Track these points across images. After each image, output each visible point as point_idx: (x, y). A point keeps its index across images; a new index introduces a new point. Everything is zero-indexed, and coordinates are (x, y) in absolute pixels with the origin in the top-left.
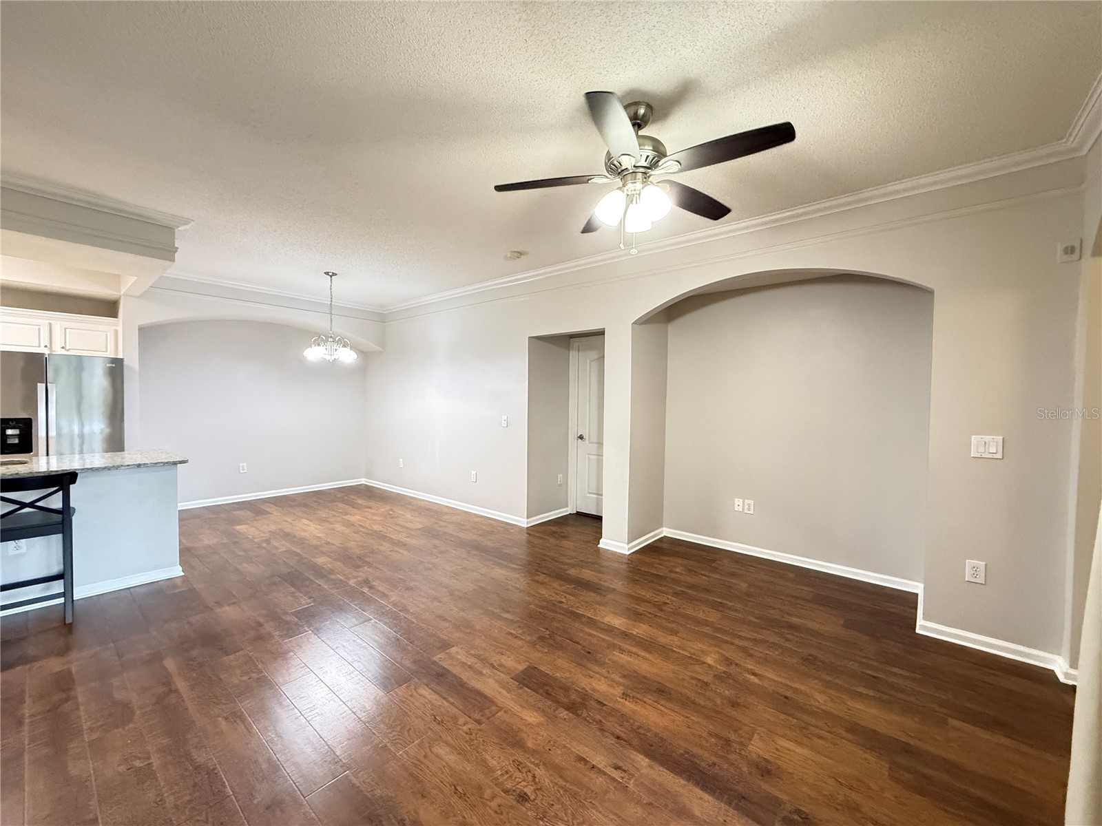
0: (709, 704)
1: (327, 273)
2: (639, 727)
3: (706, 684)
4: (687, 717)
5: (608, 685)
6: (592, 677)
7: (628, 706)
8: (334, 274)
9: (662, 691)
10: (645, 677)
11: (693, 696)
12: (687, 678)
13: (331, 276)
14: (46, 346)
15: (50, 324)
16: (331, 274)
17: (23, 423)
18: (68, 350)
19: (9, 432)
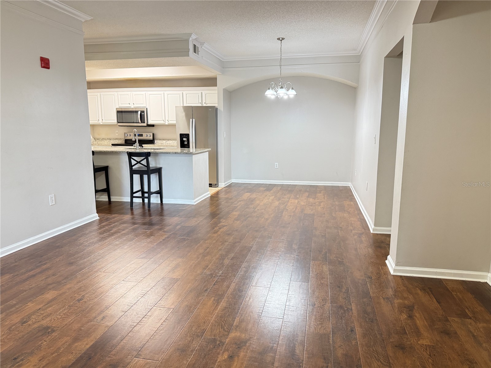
1: (279, 39)
8: (283, 39)
13: (281, 41)
14: (200, 103)
15: (202, 93)
16: (281, 39)
17: (187, 136)
18: (207, 104)
19: (184, 139)
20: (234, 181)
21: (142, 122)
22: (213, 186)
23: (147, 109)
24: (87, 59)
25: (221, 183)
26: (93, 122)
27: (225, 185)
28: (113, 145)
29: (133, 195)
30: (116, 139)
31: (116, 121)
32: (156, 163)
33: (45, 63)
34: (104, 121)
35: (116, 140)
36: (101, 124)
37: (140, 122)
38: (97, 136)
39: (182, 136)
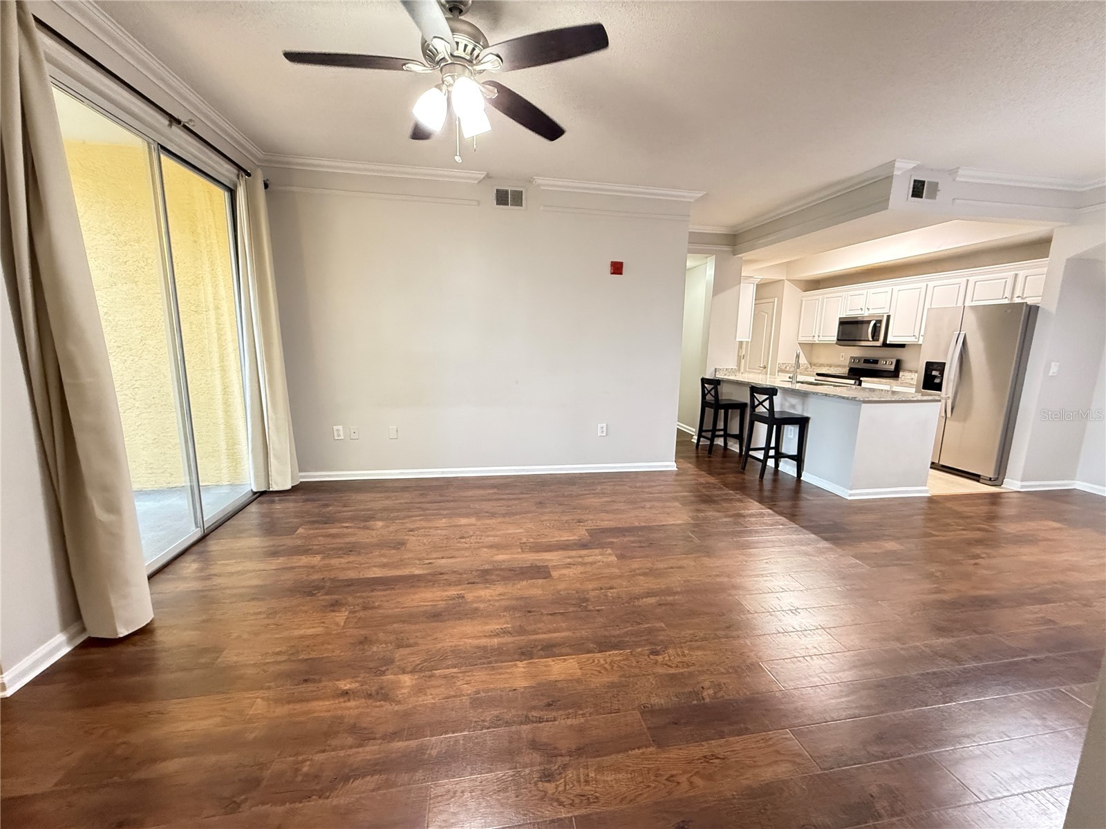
0: (389, 628)
2: (434, 584)
3: (399, 647)
4: (403, 608)
5: (481, 596)
6: (499, 595)
7: (453, 592)
9: (436, 616)
10: (460, 619)
11: (406, 627)
12: (421, 641)
14: (1006, 298)
15: (1016, 275)
17: (941, 367)
18: (1023, 299)
19: (934, 373)
20: (1080, 485)
21: (873, 340)
22: (981, 481)
23: (889, 317)
24: (691, 251)
25: (1013, 479)
26: (804, 339)
27: (1022, 487)
28: (819, 375)
29: (748, 452)
30: (839, 366)
31: (835, 338)
32: (803, 410)
33: (617, 268)
34: (821, 338)
35: (839, 368)
36: (817, 342)
37: (871, 339)
38: (815, 360)
39: (930, 366)
